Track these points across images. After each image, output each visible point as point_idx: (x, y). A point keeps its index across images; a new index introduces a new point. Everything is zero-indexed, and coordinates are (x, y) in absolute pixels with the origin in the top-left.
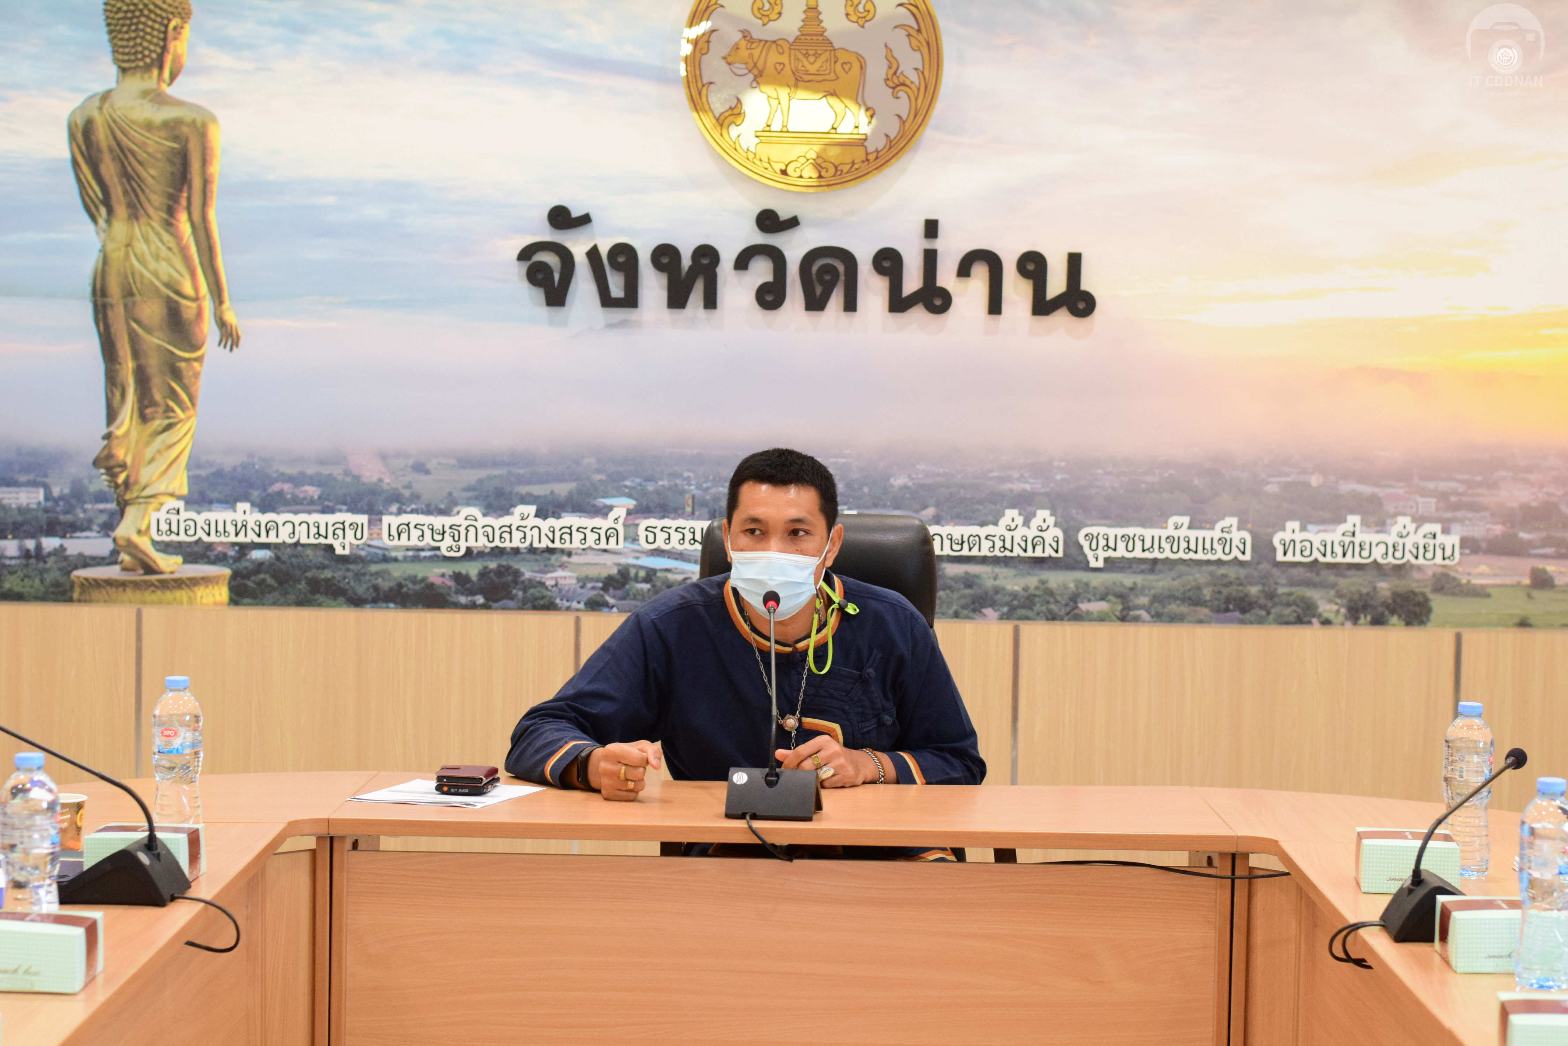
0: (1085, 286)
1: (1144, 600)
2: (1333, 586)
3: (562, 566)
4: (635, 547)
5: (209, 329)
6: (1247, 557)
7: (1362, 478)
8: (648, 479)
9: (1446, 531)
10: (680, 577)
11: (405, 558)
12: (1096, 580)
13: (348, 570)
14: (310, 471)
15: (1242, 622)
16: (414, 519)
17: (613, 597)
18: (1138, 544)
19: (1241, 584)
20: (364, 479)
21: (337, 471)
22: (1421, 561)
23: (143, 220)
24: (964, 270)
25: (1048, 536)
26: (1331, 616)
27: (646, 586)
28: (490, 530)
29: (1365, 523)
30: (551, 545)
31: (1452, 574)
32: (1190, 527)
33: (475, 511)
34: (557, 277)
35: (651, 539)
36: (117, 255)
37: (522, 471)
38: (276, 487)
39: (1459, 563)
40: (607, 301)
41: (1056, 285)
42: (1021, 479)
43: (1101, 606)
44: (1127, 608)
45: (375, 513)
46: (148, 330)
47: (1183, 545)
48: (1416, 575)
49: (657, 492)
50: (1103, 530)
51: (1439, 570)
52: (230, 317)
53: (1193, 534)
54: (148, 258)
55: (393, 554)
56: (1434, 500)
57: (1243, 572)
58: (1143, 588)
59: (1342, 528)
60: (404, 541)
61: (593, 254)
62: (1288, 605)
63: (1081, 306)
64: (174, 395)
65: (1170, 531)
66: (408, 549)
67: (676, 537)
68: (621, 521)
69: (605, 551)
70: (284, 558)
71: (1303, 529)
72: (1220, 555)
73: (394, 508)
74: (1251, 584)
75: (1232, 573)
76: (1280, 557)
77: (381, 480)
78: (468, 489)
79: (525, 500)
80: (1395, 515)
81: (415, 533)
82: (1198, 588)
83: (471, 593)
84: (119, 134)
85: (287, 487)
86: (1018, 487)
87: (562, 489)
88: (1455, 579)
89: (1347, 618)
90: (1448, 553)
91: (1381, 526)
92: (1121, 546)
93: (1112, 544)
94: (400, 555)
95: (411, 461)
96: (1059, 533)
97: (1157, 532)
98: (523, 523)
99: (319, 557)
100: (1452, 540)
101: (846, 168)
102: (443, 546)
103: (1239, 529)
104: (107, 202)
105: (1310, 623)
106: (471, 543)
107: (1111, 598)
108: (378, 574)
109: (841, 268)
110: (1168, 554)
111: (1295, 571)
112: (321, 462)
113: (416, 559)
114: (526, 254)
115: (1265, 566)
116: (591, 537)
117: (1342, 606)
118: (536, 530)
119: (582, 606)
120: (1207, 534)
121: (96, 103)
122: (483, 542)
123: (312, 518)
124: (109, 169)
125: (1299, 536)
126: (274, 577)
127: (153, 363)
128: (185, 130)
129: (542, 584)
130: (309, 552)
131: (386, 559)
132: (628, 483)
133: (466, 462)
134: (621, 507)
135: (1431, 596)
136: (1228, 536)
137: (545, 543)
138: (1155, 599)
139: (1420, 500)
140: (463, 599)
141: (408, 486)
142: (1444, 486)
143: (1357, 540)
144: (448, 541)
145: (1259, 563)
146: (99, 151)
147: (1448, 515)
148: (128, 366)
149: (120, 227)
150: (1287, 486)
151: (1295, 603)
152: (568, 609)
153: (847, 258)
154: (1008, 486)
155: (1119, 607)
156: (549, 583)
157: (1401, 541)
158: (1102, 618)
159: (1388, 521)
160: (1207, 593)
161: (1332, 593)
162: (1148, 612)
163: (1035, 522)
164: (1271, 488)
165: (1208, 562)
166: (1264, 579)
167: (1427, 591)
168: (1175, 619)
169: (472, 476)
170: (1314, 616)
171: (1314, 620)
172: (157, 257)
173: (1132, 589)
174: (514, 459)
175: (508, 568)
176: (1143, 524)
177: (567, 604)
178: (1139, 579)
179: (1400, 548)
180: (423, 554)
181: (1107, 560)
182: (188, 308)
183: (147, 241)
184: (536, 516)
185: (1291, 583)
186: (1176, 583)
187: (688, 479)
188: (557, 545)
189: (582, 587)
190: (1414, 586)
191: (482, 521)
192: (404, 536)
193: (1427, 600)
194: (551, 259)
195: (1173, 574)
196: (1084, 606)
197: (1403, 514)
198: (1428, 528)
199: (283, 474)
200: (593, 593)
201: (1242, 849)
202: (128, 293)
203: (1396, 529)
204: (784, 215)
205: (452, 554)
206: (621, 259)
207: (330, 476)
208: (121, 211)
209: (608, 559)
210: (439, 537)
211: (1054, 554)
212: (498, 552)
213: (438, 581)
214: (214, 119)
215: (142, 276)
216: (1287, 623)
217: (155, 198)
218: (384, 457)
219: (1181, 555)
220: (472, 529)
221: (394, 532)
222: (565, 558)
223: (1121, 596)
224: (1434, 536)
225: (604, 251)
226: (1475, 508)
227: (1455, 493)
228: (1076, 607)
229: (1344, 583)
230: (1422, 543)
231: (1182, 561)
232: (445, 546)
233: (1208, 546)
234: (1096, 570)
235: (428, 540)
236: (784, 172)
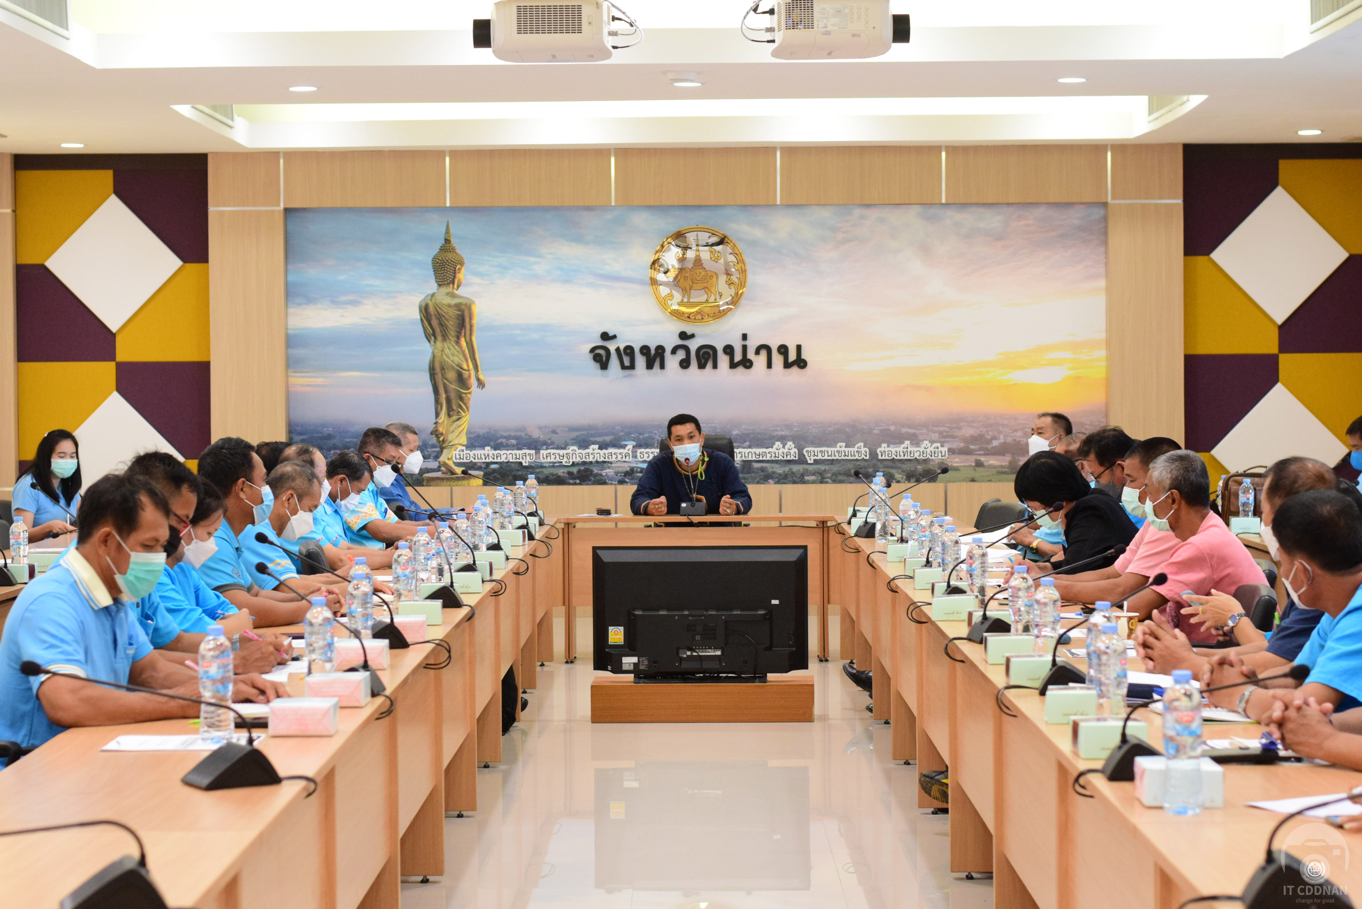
0: (803, 357)
1: (829, 475)
2: (899, 468)
3: (609, 468)
4: (636, 460)
5: (473, 381)
6: (868, 458)
7: (910, 427)
8: (640, 434)
9: (942, 446)
11: (549, 467)
12: (811, 468)
13: (528, 471)
14: (513, 434)
16: (552, 451)
17: (630, 479)
18: (826, 454)
19: (866, 468)
20: (533, 437)
21: (523, 434)
22: (933, 457)
23: (448, 341)
24: (757, 352)
25: (792, 452)
26: (901, 480)
28: (581, 455)
29: (911, 444)
30: (604, 460)
31: (945, 462)
32: (846, 447)
33: (575, 448)
34: (604, 359)
35: (640, 456)
36: (438, 354)
37: (592, 432)
38: (500, 441)
39: (948, 458)
40: (623, 367)
41: (792, 357)
42: (781, 430)
43: (813, 478)
44: (823, 478)
45: (537, 450)
46: (451, 383)
47: (843, 454)
48: (931, 463)
49: (644, 439)
50: (812, 449)
51: (940, 461)
52: (481, 377)
53: (847, 450)
54: (450, 355)
55: (545, 465)
56: (937, 434)
57: (866, 464)
58: (829, 470)
59: (903, 446)
60: (549, 460)
61: (618, 350)
63: (802, 364)
64: (460, 407)
65: (838, 448)
66: (550, 463)
68: (631, 450)
69: (625, 462)
70: (504, 467)
71: (888, 446)
72: (857, 457)
73: (545, 447)
74: (869, 468)
75: (862, 464)
76: (880, 457)
77: (539, 437)
78: (573, 439)
79: (594, 443)
80: (923, 441)
81: (553, 457)
82: (850, 470)
83: (574, 479)
84: (438, 309)
85: (504, 440)
86: (780, 433)
87: (608, 439)
88: (946, 464)
89: (906, 480)
90: (943, 454)
91: (918, 445)
92: (820, 455)
93: (816, 454)
94: (547, 465)
95: (550, 430)
96: (796, 450)
97: (833, 449)
98: (594, 452)
99: (517, 467)
100: (945, 449)
101: (712, 315)
102: (564, 461)
103: (864, 447)
104: (434, 334)
106: (574, 460)
107: (817, 474)
108: (539, 472)
109: (711, 353)
110: (837, 457)
111: (886, 462)
112: (517, 431)
113: (553, 466)
114: (592, 350)
115: (875, 461)
116: (619, 457)
117: (904, 475)
118: (598, 454)
119: (616, 483)
120: (852, 449)
121: (430, 297)
122: (578, 459)
123: (514, 452)
124: (435, 322)
125: (887, 449)
126: (499, 474)
127: (453, 395)
128: (463, 307)
129: (601, 475)
130: (513, 465)
131: (542, 467)
132: (633, 436)
133: (572, 429)
134: (630, 445)
135: (937, 471)
136: (860, 450)
137: (602, 459)
138: (834, 474)
139: (932, 434)
140: (571, 481)
141: (550, 439)
142: (941, 429)
144: (565, 459)
145: (872, 460)
146: (431, 315)
147: (943, 440)
148: (443, 396)
149: (439, 344)
150: (882, 431)
152: (611, 484)
153: (713, 349)
154: (776, 433)
155: (820, 478)
156: (604, 474)
157: (925, 450)
158: (814, 482)
159: (920, 443)
160: (852, 472)
161: (900, 471)
162: (830, 478)
163: (787, 447)
164: (875, 432)
165: (853, 460)
166: (875, 465)
167: (936, 469)
168: (841, 482)
169: (574, 434)
170: (893, 479)
171: (894, 481)
172: (453, 355)
173: (825, 471)
174: (589, 428)
175: (588, 469)
176: (828, 446)
177: (611, 482)
178: (827, 467)
179: (925, 453)
180: (556, 464)
181: (814, 460)
182: (465, 374)
183: (449, 349)
184: (599, 449)
185: (884, 467)
186: (841, 468)
187: (656, 434)
188: (607, 460)
189: (617, 475)
190: (931, 467)
191: (578, 451)
192: (549, 458)
193: (936, 473)
194: (602, 352)
195: (840, 465)
196: (806, 478)
197: (926, 440)
198: (935, 445)
199: (502, 436)
200: (621, 478)
201: (825, 520)
202: (443, 369)
203: (923, 446)
204: (689, 333)
205: (567, 464)
206: (628, 351)
207: (520, 436)
208: (439, 338)
209: (626, 465)
210: (562, 458)
211: (794, 459)
212: (584, 463)
213: (562, 475)
214: (474, 303)
215: (448, 362)
217: (452, 333)
218: (540, 428)
219: (843, 457)
220: (574, 455)
221: (545, 457)
222: (609, 465)
223: (820, 474)
224: (938, 448)
225: (622, 348)
226: (953, 437)
227: (945, 431)
228: (803, 478)
229: (904, 467)
230: (933, 450)
231: (843, 460)
232: (564, 462)
233: (852, 454)
234: (810, 464)
235: (558, 459)
236: (689, 317)
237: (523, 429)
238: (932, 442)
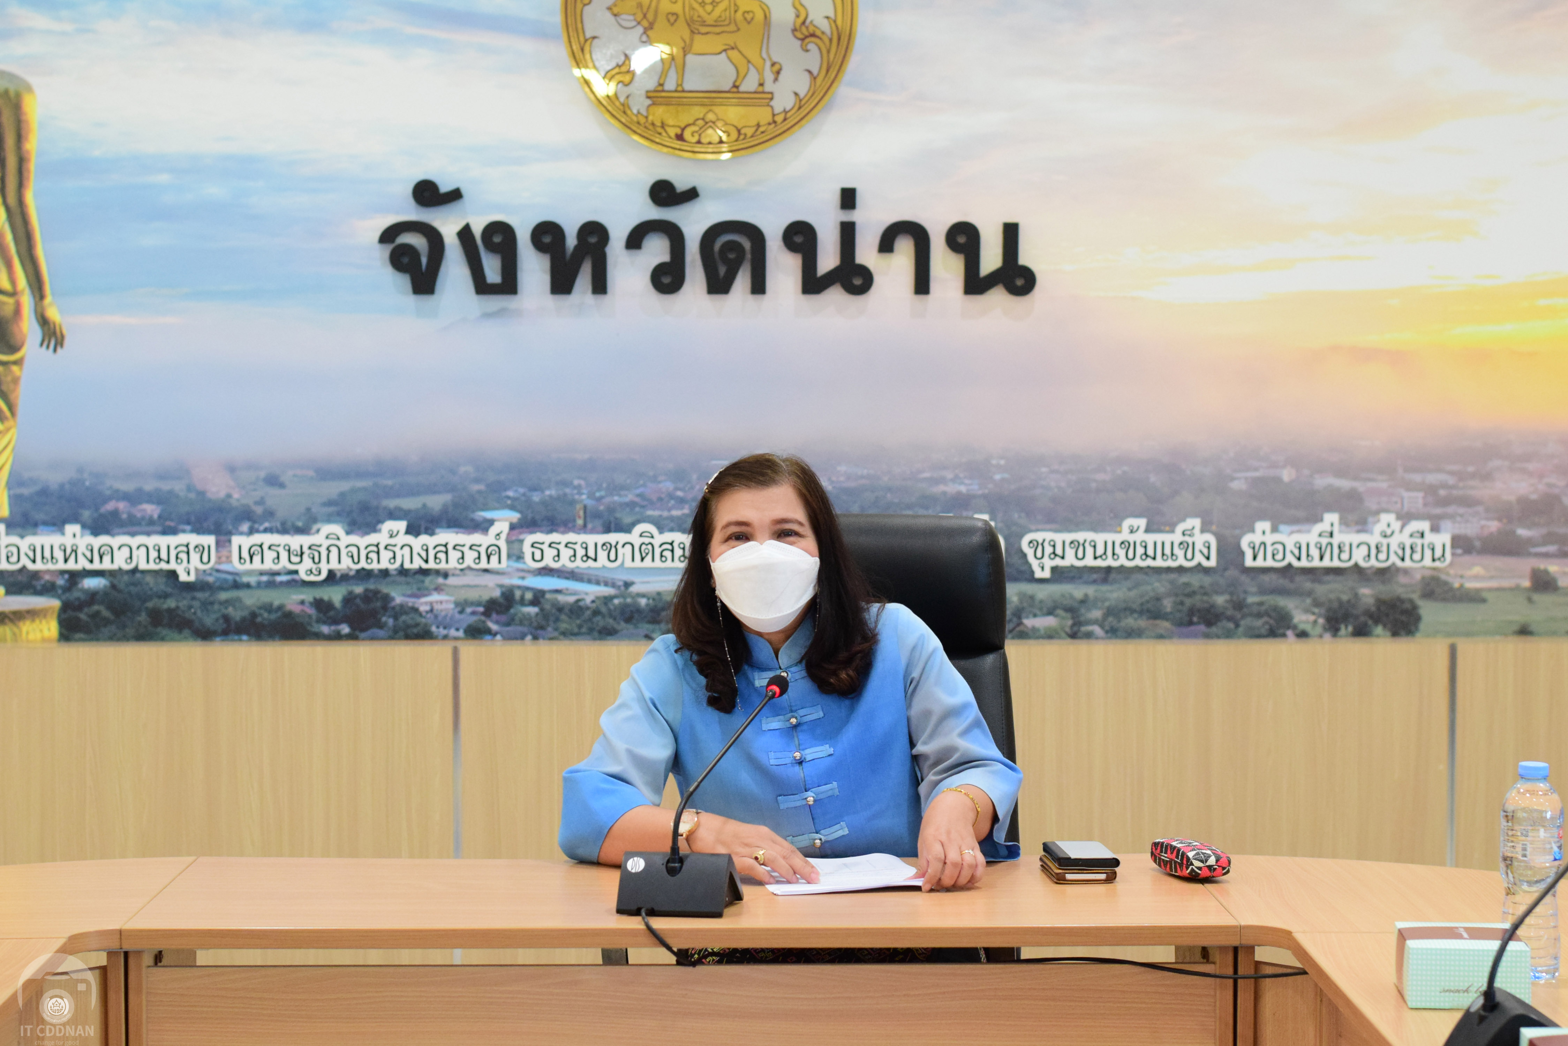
0: (1024, 259)
1: (1096, 614)
2: (1309, 594)
3: (438, 589)
4: (520, 565)
5: (29, 328)
6: (1212, 563)
8: (534, 489)
9: (1435, 529)
10: (571, 599)
11: (259, 585)
12: (1042, 593)
13: (194, 598)
14: (149, 486)
15: (1207, 636)
16: (267, 539)
17: (497, 622)
18: (1089, 551)
19: (1205, 594)
20: (209, 495)
21: (178, 487)
22: (1408, 563)
24: (886, 245)
26: (1308, 628)
27: (533, 610)
28: (354, 550)
29: (1344, 522)
30: (425, 566)
31: (1443, 577)
32: (1148, 530)
33: (337, 529)
34: (424, 260)
35: (538, 556)
37: (390, 482)
38: (110, 506)
39: (1451, 564)
40: (482, 287)
41: (991, 259)
42: (956, 479)
43: (1050, 621)
44: (1078, 623)
45: (223, 535)
47: (1140, 551)
48: (1402, 579)
49: (544, 503)
50: (1048, 536)
51: (1428, 573)
52: (53, 314)
53: (1150, 538)
55: (245, 579)
56: (1420, 495)
57: (1207, 580)
58: (1096, 599)
59: (1318, 528)
60: (257, 564)
61: (465, 234)
62: (1259, 615)
63: (1020, 282)
65: (1125, 535)
66: (262, 573)
67: (566, 553)
68: (504, 536)
69: (486, 571)
70: (122, 586)
71: (1275, 529)
72: (1181, 561)
73: (245, 527)
74: (1217, 593)
75: (1195, 581)
76: (1249, 562)
77: (229, 496)
78: (330, 503)
79: (393, 515)
80: (1377, 513)
82: (1158, 599)
83: (335, 621)
85: (122, 506)
86: (952, 489)
87: (436, 502)
88: (1446, 583)
89: (1325, 629)
90: (1438, 553)
91: (1362, 525)
92: (1070, 553)
93: (1059, 551)
94: (253, 580)
95: (262, 474)
97: (1110, 537)
98: (392, 541)
99: (161, 585)
100: (1442, 539)
101: (749, 132)
102: (302, 569)
103: (1203, 531)
105: (1284, 635)
106: (334, 565)
107: (1060, 612)
108: (227, 603)
109: (747, 244)
110: (1122, 561)
111: (1266, 578)
112: (162, 476)
113: (271, 585)
114: (388, 235)
115: (1232, 573)
116: (470, 556)
117: (1320, 615)
118: (407, 549)
119: (461, 634)
120: (1167, 538)
122: (346, 564)
123: (152, 541)
125: (1270, 538)
126: (109, 608)
129: (415, 610)
130: (149, 579)
131: (237, 585)
132: (510, 493)
133: (326, 473)
134: (503, 521)
135: (1420, 603)
136: (1190, 540)
137: (418, 563)
138: (1110, 612)
139: (1406, 494)
140: (325, 629)
141: (261, 502)
142: (1433, 478)
143: (1335, 541)
144: (307, 563)
145: (1225, 569)
147: (1438, 511)
150: (1256, 482)
151: (1267, 614)
152: (445, 637)
153: (754, 234)
154: (941, 488)
155: (1070, 622)
156: (423, 608)
157: (1385, 541)
158: (1050, 635)
159: (1371, 519)
160: (1168, 605)
161: (1309, 601)
162: (1102, 626)
164: (1236, 485)
165: (1169, 570)
166: (1232, 587)
167: (1415, 597)
168: (1131, 634)
169: (333, 489)
170: (1288, 628)
171: (1289, 633)
173: (1084, 601)
174: (380, 469)
175: (376, 592)
176: (1094, 529)
177: (443, 632)
178: (1091, 591)
179: (1384, 549)
180: (279, 579)
181: (1054, 569)
182: (5, 305)
184: (408, 532)
185: (1262, 591)
186: (1132, 594)
187: (579, 487)
188: (432, 565)
189: (461, 612)
190: (1400, 591)
191: (346, 540)
192: (257, 559)
193: (1415, 608)
194: (417, 241)
195: (1128, 584)
196: (1029, 622)
197: (1387, 511)
198: (1416, 525)
199: (117, 491)
200: (474, 619)
203: (1378, 528)
204: (681, 185)
205: (312, 578)
206: (497, 239)
207: (171, 492)
209: (490, 581)
210: (297, 559)
212: (364, 575)
213: (297, 609)
214: (29, 89)
216: (1259, 636)
218: (232, 469)
219: (1138, 562)
220: (334, 550)
221: (245, 555)
222: (440, 580)
223: (1070, 610)
224: (1422, 535)
225: (477, 230)
226: (1468, 502)
227: (1444, 486)
228: (1020, 624)
229: (1322, 590)
230: (1408, 543)
231: (1138, 569)
232: (304, 569)
233: (1168, 551)
234: (1042, 581)
235: (284, 562)
236: (680, 137)
237: (182, 472)
238: (1405, 518)
